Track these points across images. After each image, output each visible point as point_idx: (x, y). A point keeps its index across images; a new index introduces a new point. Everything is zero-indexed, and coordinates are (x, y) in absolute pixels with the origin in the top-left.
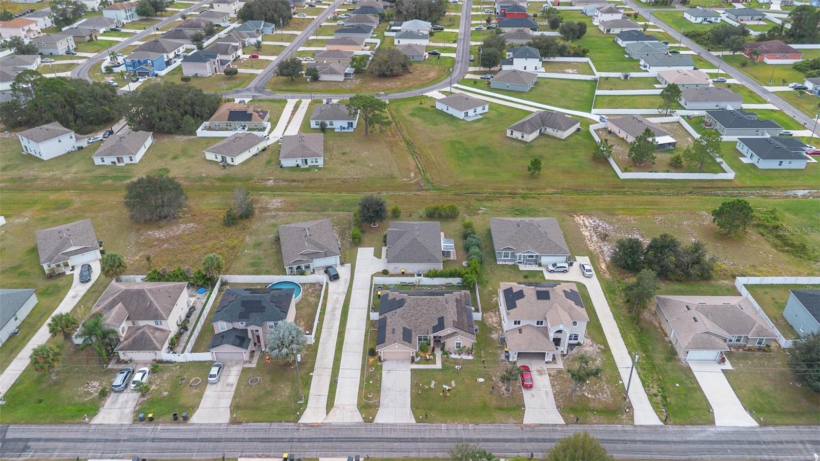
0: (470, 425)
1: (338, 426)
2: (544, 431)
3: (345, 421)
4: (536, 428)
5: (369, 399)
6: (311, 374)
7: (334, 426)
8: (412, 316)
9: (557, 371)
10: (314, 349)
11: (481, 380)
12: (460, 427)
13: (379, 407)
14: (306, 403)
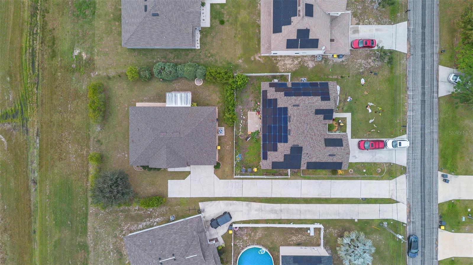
0: (408, 93)
1: (410, 193)
2: (414, 38)
3: (405, 188)
4: (412, 44)
5: (382, 172)
6: (356, 221)
7: (409, 196)
8: (312, 139)
9: (354, 17)
10: (327, 223)
11: (363, 81)
12: (410, 101)
13: (391, 163)
14: (387, 220)
